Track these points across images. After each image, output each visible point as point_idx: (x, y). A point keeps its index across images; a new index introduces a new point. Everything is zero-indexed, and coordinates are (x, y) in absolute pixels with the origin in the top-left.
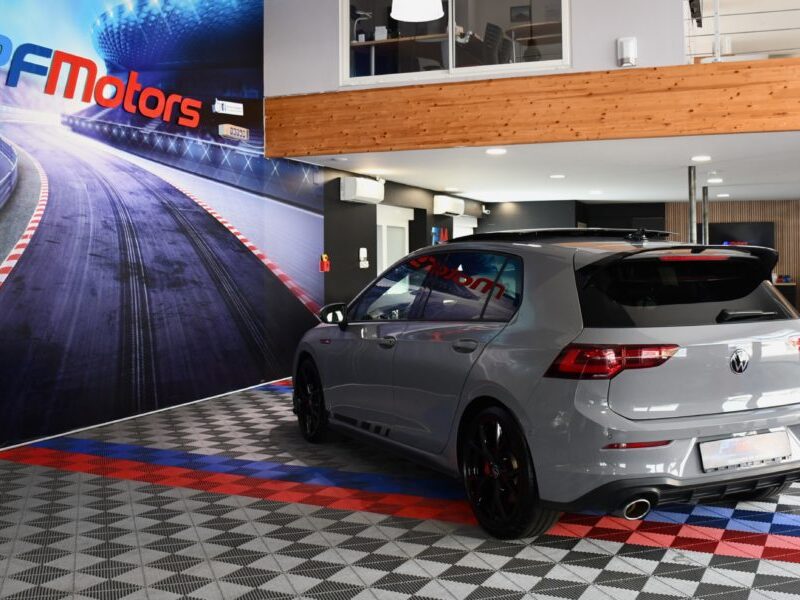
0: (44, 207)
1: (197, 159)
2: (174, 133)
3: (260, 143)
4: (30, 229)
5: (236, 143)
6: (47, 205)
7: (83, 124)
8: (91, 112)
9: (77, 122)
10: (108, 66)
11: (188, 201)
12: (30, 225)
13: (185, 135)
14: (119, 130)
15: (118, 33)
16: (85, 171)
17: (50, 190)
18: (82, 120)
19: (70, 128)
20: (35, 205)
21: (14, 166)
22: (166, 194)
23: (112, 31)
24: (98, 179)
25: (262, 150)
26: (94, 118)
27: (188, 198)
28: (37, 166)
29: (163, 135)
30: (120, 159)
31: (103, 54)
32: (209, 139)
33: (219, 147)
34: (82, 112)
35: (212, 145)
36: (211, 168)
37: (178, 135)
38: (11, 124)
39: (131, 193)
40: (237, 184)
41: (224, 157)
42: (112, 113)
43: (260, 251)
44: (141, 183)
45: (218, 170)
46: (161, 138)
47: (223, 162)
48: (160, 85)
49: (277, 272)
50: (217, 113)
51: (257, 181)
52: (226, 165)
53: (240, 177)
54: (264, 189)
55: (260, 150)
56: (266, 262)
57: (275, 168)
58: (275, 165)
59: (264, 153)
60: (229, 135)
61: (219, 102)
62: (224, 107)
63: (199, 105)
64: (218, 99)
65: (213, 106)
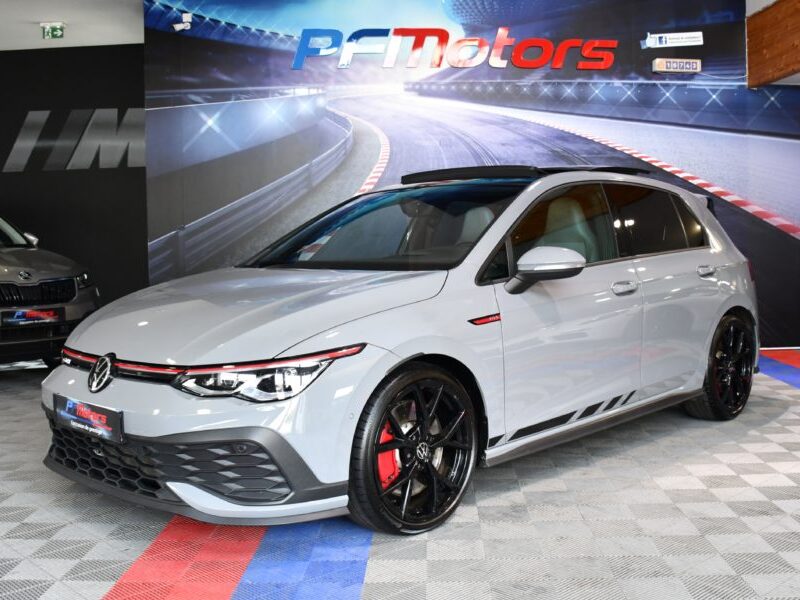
0: (385, 165)
1: (613, 102)
2: (575, 77)
3: (739, 72)
4: (368, 184)
5: (692, 76)
6: (390, 159)
7: (434, 87)
8: (443, 75)
9: (425, 87)
10: (465, 30)
11: (597, 147)
12: (368, 181)
13: (591, 78)
14: (484, 86)
16: (437, 129)
17: (391, 149)
18: (432, 83)
19: (415, 94)
20: (374, 164)
21: (349, 134)
22: (559, 142)
24: (459, 138)
25: (743, 80)
26: (448, 80)
27: (592, 141)
28: (376, 130)
29: (554, 83)
30: (486, 113)
31: (460, 20)
32: (636, 79)
33: (654, 85)
34: (433, 76)
35: (640, 85)
36: (643, 108)
37: (579, 80)
38: (346, 99)
39: (503, 145)
40: (689, 123)
41: (664, 94)
42: (475, 72)
43: (739, 196)
44: (519, 134)
45: (653, 110)
46: (549, 86)
47: (661, 101)
48: (547, 34)
49: (776, 221)
50: (649, 49)
51: (732, 116)
52: (668, 103)
53: (698, 115)
54: (748, 126)
55: (738, 80)
56: (750, 209)
57: (772, 99)
58: (772, 95)
59: (746, 83)
60: (665, 70)
61: (653, 36)
62: (664, 40)
63: (614, 43)
64: (652, 33)
65: (642, 42)
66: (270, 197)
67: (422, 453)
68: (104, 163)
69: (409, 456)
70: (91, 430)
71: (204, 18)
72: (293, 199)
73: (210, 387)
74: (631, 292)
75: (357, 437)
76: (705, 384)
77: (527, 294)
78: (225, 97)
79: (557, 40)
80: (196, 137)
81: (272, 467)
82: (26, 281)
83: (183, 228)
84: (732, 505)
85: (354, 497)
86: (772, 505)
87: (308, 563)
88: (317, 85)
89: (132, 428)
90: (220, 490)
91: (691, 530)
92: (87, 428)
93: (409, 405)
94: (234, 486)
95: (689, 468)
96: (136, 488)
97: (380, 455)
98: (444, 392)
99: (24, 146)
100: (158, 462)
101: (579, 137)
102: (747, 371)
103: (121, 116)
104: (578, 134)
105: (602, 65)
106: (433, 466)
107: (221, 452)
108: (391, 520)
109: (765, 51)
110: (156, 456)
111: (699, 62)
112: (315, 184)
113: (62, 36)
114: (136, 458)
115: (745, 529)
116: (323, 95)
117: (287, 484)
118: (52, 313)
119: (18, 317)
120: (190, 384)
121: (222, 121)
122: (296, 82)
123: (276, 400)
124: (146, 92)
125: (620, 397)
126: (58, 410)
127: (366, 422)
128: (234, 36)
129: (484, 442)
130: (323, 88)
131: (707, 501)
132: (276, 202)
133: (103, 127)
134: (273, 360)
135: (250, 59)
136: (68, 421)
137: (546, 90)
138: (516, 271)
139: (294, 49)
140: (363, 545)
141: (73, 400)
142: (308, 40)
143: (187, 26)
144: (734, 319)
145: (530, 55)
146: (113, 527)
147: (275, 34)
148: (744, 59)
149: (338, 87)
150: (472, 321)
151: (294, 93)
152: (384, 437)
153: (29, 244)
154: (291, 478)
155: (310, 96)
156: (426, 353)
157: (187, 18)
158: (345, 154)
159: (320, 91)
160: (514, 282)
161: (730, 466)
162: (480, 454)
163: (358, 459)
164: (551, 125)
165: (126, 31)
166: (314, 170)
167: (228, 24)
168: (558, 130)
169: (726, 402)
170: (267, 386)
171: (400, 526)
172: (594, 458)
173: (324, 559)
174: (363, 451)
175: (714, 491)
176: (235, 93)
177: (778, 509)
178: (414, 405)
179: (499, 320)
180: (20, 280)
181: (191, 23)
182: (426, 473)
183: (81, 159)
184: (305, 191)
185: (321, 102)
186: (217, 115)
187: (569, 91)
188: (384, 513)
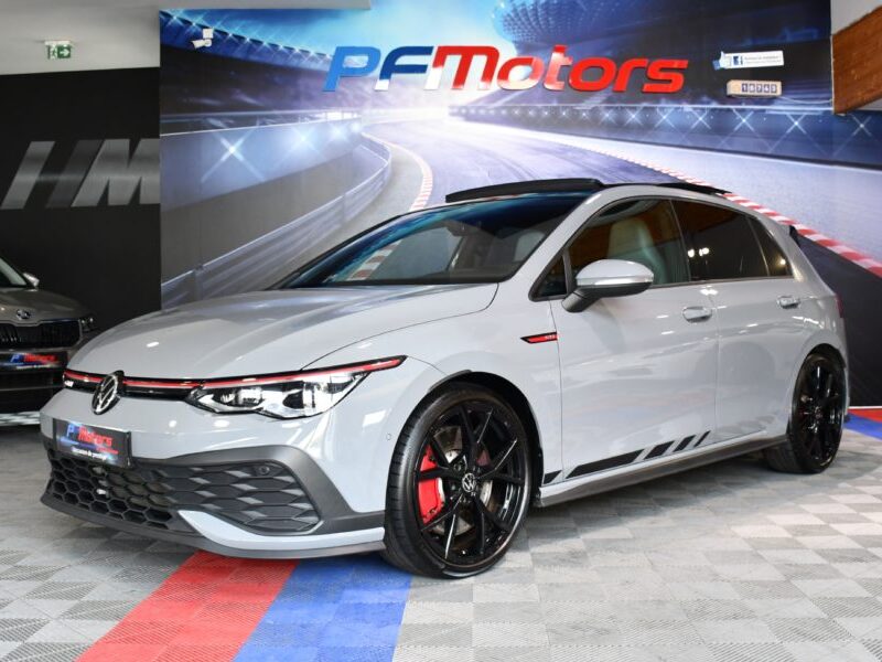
0: (427, 198)
1: (683, 129)
2: (639, 101)
3: (824, 96)
5: (771, 100)
6: (432, 192)
7: (482, 112)
8: (494, 98)
9: (473, 111)
10: (518, 48)
13: (658, 102)
14: (539, 111)
15: (535, 10)
16: (486, 159)
17: (434, 181)
18: (480, 108)
19: (461, 118)
21: (387, 163)
22: (622, 173)
23: (524, 11)
24: (510, 168)
25: (829, 105)
26: (500, 103)
27: (659, 173)
28: (418, 159)
29: (617, 108)
30: (541, 141)
31: (511, 37)
32: (708, 103)
33: (729, 110)
34: (479, 100)
35: (713, 110)
36: (718, 135)
37: (645, 104)
38: (384, 124)
40: (769, 152)
41: (740, 120)
42: (527, 95)
43: (825, 235)
44: (578, 164)
45: (727, 138)
46: (611, 111)
47: (737, 128)
48: (609, 53)
49: (867, 263)
50: (723, 70)
51: (817, 145)
52: (744, 130)
53: (777, 143)
54: (835, 156)
55: (824, 105)
56: (838, 250)
57: (862, 126)
58: (862, 122)
59: (832, 109)
60: (741, 93)
61: (727, 55)
62: (739, 60)
63: (685, 64)
64: (726, 52)
65: (714, 62)
66: (298, 234)
67: (469, 486)
68: (113, 200)
69: (453, 488)
70: (95, 455)
71: (226, 34)
72: (325, 235)
73: (230, 404)
74: (704, 318)
75: (395, 463)
76: (788, 430)
77: (587, 314)
78: (249, 121)
79: (619, 60)
80: (216, 166)
81: (298, 492)
82: (25, 322)
83: (201, 267)
84: (821, 553)
85: (390, 528)
86: (867, 552)
87: (337, 605)
88: (353, 109)
89: (141, 450)
90: (239, 519)
91: (777, 576)
92: (90, 454)
93: (454, 432)
94: (255, 514)
95: (772, 518)
96: (145, 520)
97: (420, 485)
98: (493, 418)
99: (25, 181)
100: (170, 488)
101: (645, 168)
102: (836, 417)
103: (133, 147)
104: (643, 164)
105: (670, 88)
106: (481, 502)
107: (240, 474)
108: (433, 559)
109: (853, 72)
110: (167, 480)
111: (779, 84)
112: (348, 218)
113: (69, 56)
114: (145, 485)
115: (837, 574)
116: (358, 120)
117: (316, 512)
118: (53, 358)
119: (16, 361)
120: (207, 400)
121: (245, 149)
122: (328, 107)
123: (304, 417)
124: (162, 116)
125: (692, 437)
126: (58, 437)
127: (405, 445)
128: (260, 54)
129: (539, 477)
130: (358, 113)
131: (793, 548)
132: (305, 238)
133: (113, 159)
134: (301, 372)
135: (277, 79)
136: (69, 448)
137: (607, 115)
138: (575, 286)
139: (327, 68)
140: (401, 588)
141: (75, 423)
142: (342, 60)
143: (209, 44)
144: (821, 358)
145: (588, 78)
146: (118, 571)
147: (305, 52)
148: (830, 82)
149: (375, 111)
150: (525, 339)
151: (326, 118)
152: (425, 465)
153: (29, 285)
154: (319, 506)
155: (343, 121)
156: (473, 370)
157: (208, 34)
158: (382, 186)
159: (355, 116)
160: (572, 298)
161: (819, 516)
162: (534, 491)
163: (396, 487)
164: (613, 155)
165: (139, 53)
166: (347, 203)
167: (254, 41)
168: (620, 160)
169: (813, 453)
170: (294, 402)
171: (443, 567)
172: (662, 508)
173: (357, 601)
174: (401, 477)
175: (800, 539)
176: (261, 117)
177: (874, 556)
178: (459, 431)
179: (556, 339)
180: (18, 321)
181: (212, 40)
182: (473, 509)
183: (88, 196)
184: (337, 227)
185: (356, 128)
186: (240, 142)
187: (633, 117)
188: (425, 550)
